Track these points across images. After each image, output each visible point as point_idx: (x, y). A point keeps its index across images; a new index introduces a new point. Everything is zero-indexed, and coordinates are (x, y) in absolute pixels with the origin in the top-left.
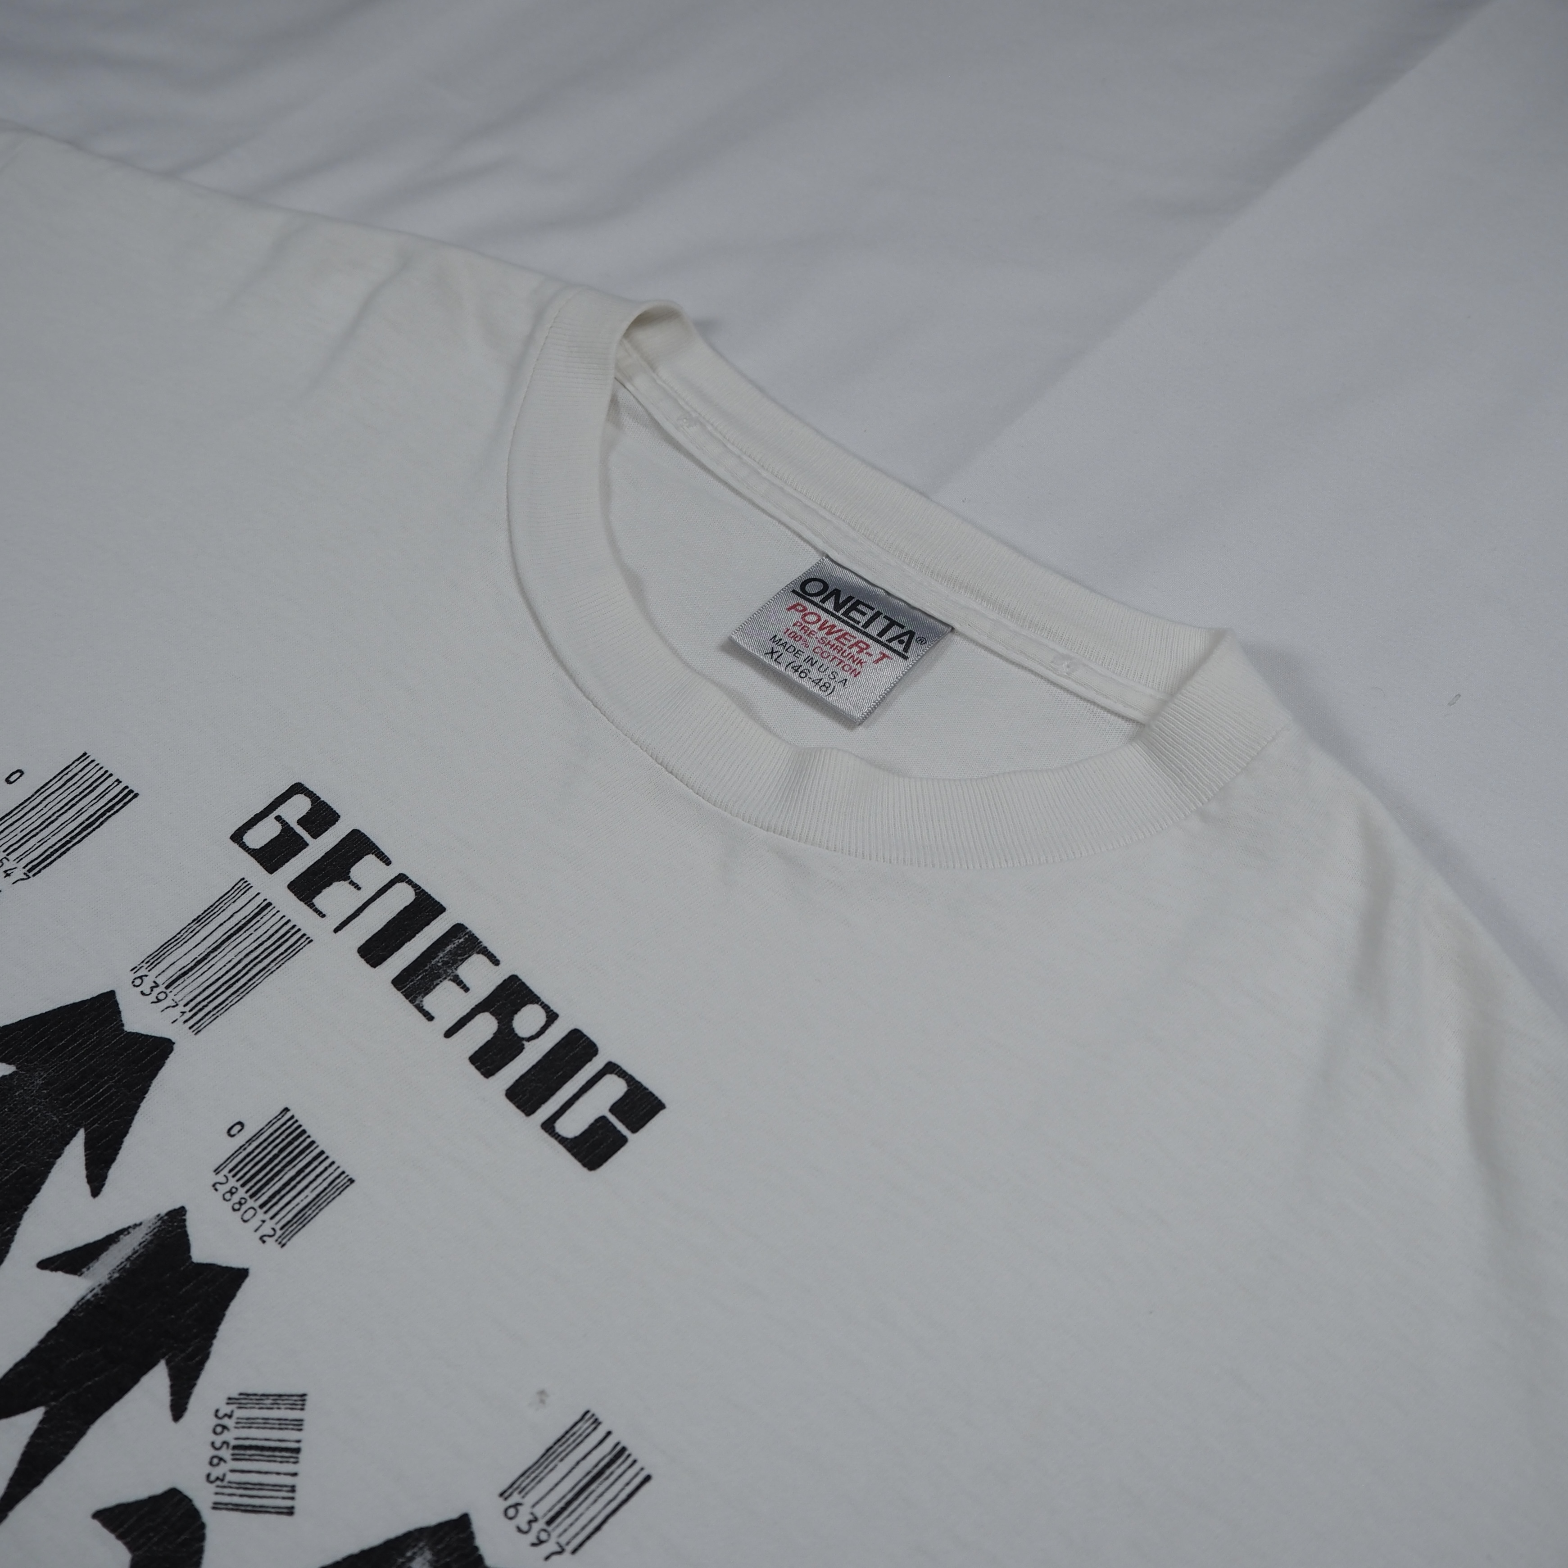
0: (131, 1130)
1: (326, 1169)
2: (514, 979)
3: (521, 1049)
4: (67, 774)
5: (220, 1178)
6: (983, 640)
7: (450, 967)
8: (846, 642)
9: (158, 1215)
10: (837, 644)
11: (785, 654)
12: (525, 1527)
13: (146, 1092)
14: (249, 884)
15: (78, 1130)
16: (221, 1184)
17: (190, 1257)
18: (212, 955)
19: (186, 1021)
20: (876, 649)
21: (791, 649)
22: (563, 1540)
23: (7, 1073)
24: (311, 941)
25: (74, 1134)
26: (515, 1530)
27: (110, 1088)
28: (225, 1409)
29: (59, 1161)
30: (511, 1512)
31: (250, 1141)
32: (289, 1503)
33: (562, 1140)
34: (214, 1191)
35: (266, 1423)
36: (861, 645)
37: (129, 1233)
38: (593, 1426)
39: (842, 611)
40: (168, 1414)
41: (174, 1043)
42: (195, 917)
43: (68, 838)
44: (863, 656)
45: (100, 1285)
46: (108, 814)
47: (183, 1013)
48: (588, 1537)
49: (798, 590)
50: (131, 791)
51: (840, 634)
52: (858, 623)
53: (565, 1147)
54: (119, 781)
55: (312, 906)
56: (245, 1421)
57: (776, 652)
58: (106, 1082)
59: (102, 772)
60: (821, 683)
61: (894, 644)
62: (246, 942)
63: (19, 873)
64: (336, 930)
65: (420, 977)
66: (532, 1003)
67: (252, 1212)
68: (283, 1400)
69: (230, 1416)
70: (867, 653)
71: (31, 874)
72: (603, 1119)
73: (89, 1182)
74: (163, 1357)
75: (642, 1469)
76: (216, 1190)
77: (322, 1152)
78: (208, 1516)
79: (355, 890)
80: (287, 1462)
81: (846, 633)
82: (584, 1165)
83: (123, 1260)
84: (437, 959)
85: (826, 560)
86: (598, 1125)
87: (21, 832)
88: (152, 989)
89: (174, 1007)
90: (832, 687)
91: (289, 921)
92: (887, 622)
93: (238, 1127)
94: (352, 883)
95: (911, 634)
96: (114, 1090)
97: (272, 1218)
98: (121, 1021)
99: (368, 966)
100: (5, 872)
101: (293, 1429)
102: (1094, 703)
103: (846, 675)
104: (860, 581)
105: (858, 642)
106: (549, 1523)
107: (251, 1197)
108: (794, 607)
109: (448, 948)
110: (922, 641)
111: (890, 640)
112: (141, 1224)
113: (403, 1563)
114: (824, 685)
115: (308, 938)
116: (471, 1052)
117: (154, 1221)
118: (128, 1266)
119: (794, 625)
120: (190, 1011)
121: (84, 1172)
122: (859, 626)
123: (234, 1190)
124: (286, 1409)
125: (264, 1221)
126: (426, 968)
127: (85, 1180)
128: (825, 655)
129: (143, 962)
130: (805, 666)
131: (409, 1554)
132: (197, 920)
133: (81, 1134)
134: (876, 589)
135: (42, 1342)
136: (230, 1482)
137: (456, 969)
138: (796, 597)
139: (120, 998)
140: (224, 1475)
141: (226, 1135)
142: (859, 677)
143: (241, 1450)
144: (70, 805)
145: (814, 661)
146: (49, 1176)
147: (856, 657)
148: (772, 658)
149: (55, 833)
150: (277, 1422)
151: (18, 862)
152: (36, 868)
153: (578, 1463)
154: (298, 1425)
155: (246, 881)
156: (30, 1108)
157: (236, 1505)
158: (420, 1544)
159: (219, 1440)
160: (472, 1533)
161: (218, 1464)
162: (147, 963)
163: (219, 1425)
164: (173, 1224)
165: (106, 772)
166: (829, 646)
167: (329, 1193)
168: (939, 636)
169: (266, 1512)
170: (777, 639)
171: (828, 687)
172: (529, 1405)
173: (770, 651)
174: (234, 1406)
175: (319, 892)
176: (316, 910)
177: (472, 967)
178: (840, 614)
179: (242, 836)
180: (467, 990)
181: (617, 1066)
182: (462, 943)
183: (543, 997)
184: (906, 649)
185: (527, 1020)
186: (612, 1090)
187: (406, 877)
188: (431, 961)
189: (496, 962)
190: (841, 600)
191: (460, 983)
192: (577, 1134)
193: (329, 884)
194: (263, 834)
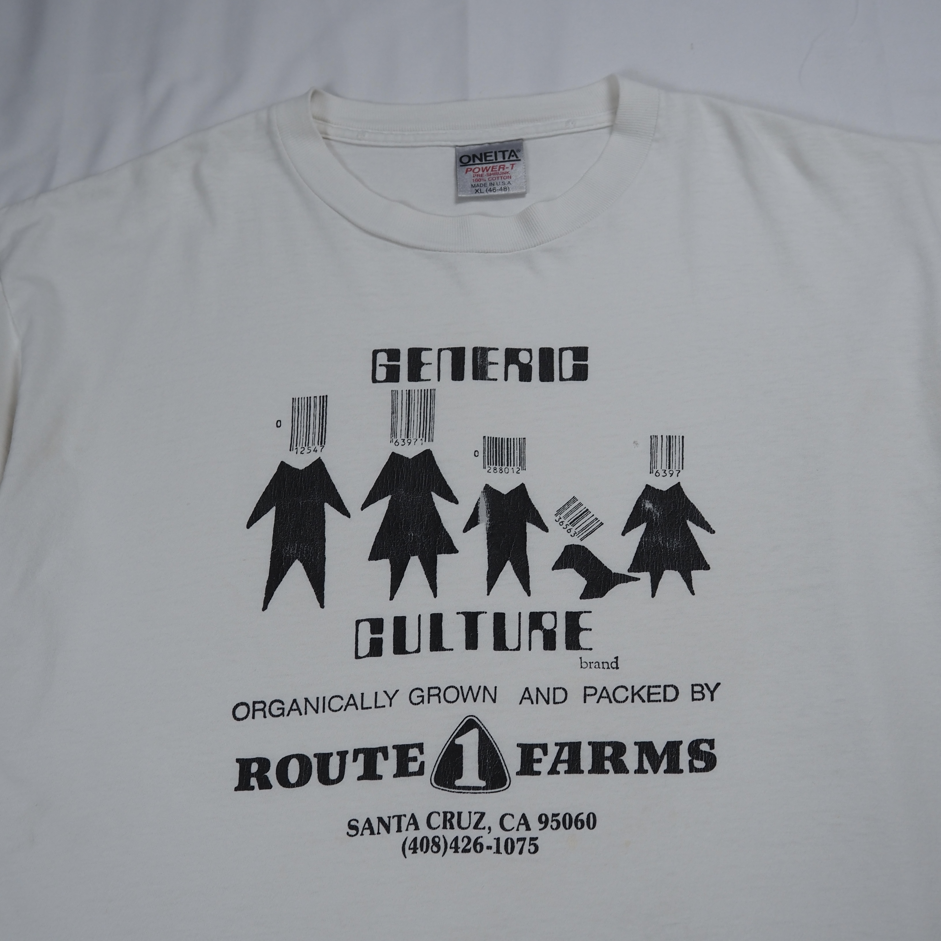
0: (446, 480)
1: (514, 442)
2: (507, 350)
3: (531, 366)
4: (295, 409)
5: (487, 469)
6: (536, 135)
7: (485, 361)
8: (496, 170)
9: (482, 492)
10: (494, 172)
11: (482, 188)
12: (665, 474)
13: (438, 467)
14: (396, 390)
15: (431, 493)
16: (489, 470)
17: (503, 494)
18: (410, 418)
19: (425, 441)
20: (507, 164)
21: (482, 185)
22: (677, 469)
23: (390, 499)
24: (435, 390)
25: (431, 495)
26: (663, 477)
27: (426, 476)
28: (558, 517)
29: (436, 505)
30: (657, 474)
31: (484, 453)
32: (599, 522)
33: (569, 379)
35: (572, 512)
36: (502, 167)
37: (479, 503)
38: (656, 438)
39: (483, 160)
40: (544, 533)
41: (429, 449)
42: (391, 413)
43: (321, 426)
44: (506, 170)
45: (487, 521)
46: (325, 408)
48: (683, 462)
49: (462, 164)
50: (323, 397)
51: (491, 169)
52: (492, 160)
53: (572, 380)
54: (316, 397)
55: (423, 380)
56: (565, 516)
57: (478, 190)
58: (422, 476)
59: (306, 399)
60: (503, 189)
61: (511, 158)
62: (416, 407)
63: (319, 448)
64: (439, 380)
65: (480, 371)
66: (520, 352)
67: (506, 469)
68: (570, 503)
69: (561, 518)
70: (506, 168)
71: (323, 445)
72: (574, 365)
74: (526, 522)
75: (679, 436)
76: (490, 472)
77: (508, 439)
78: (581, 543)
79: (430, 365)
80: (588, 515)
81: (493, 167)
82: (583, 380)
83: (486, 510)
84: (479, 363)
85: (457, 147)
86: (575, 367)
87: (303, 436)
88: (403, 441)
89: (416, 441)
90: (507, 188)
91: (421, 390)
92: (501, 153)
93: (476, 453)
94: (427, 364)
95: (512, 151)
97: (514, 466)
98: (406, 457)
99: (461, 381)
100: (314, 451)
101: (580, 507)
102: (588, 130)
103: (508, 180)
104: (476, 146)
105: (500, 166)
106: (669, 468)
107: (502, 466)
108: (467, 171)
109: (479, 357)
110: (519, 151)
111: (509, 158)
112: (480, 498)
113: (643, 508)
114: (504, 189)
115: (433, 389)
116: (518, 379)
117: (483, 494)
118: (489, 510)
119: (474, 177)
120: (423, 437)
121: (447, 501)
122: (494, 161)
123: (495, 468)
124: (573, 504)
125: (513, 468)
126: (479, 367)
127: (450, 502)
128: (494, 179)
129: (391, 437)
130: (492, 187)
131: (643, 505)
132: (393, 413)
133: (433, 494)
134: (485, 145)
135: (488, 547)
136: (578, 532)
137: (487, 360)
138: (463, 167)
139: (397, 452)
140: (575, 532)
141: (476, 457)
142: (512, 178)
143: (573, 523)
144: (309, 416)
145: (493, 183)
146: (438, 510)
147: (504, 172)
148: (479, 193)
149: (315, 428)
150: (574, 509)
151: (314, 445)
152: (322, 442)
153: (662, 449)
154: (580, 504)
155: (394, 391)
156: (409, 501)
157: (586, 535)
158: (643, 501)
159: (564, 526)
160: (653, 487)
161: (571, 531)
162: (393, 436)
163: (560, 523)
164: (488, 490)
165: (307, 398)
166: (492, 175)
167: (522, 446)
168: (521, 145)
169: (596, 529)
170: (473, 186)
171: (506, 189)
172: (635, 447)
173: (476, 191)
174: (559, 515)
175: (420, 375)
176: (426, 380)
177: (492, 356)
178: (484, 162)
179: (376, 379)
180: (497, 364)
181: (563, 348)
182: (481, 352)
183: (522, 348)
184: (517, 157)
185: (524, 357)
186: (568, 356)
187: (442, 349)
188: (478, 365)
189: (497, 349)
190: (479, 157)
191: (493, 363)
192: (572, 374)
193: (420, 370)
194: (382, 373)
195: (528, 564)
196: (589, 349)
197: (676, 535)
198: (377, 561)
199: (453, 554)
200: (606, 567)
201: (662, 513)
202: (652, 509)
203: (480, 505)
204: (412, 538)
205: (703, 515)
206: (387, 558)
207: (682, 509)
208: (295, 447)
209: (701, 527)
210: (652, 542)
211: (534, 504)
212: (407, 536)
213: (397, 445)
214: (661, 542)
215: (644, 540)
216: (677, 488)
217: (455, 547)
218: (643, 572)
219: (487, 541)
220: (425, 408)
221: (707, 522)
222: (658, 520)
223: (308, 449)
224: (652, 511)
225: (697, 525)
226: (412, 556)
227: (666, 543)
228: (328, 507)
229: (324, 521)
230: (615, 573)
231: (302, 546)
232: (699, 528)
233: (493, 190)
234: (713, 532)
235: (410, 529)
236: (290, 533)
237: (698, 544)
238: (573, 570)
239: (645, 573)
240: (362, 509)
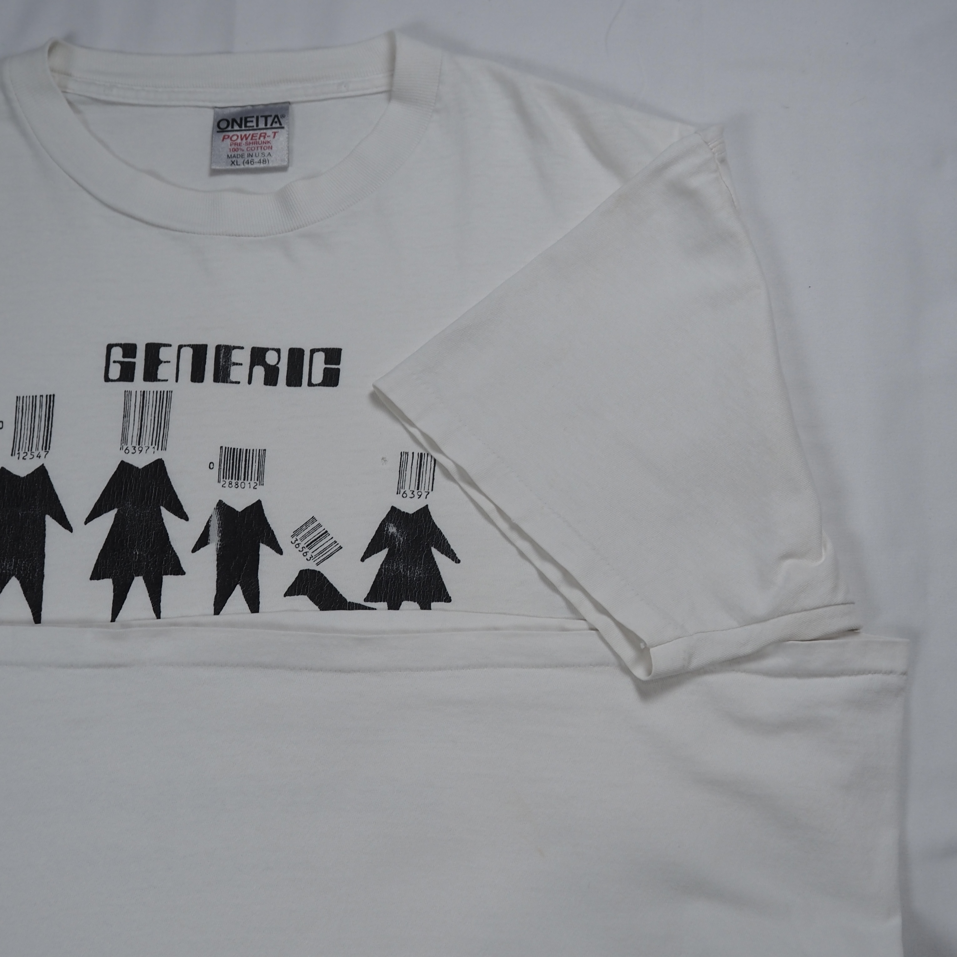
0: (177, 494)
1: (253, 453)
3: (278, 369)
4: (19, 409)
5: (222, 483)
6: (305, 99)
7: (228, 362)
8: (256, 138)
9: (215, 509)
10: (253, 141)
11: (239, 160)
12: (413, 496)
13: (169, 479)
14: (129, 391)
15: (160, 508)
16: (224, 484)
17: (238, 512)
18: (143, 423)
19: (158, 449)
20: (270, 132)
21: (239, 156)
22: (426, 490)
23: (116, 513)
24: (172, 392)
25: (160, 510)
26: (410, 498)
28: (293, 540)
29: (164, 521)
30: (405, 495)
31: (220, 465)
32: (338, 546)
33: (319, 385)
34: (224, 488)
35: (309, 533)
37: (211, 521)
38: (407, 454)
39: (243, 126)
40: (278, 555)
41: (162, 459)
43: (46, 429)
44: (267, 139)
45: (218, 541)
46: (51, 409)
47: (154, 448)
48: (433, 483)
49: (218, 130)
50: (50, 396)
51: (250, 137)
52: (253, 126)
53: (322, 386)
54: (42, 396)
55: (159, 380)
56: (302, 538)
57: (234, 161)
58: (152, 488)
59: (31, 398)
60: (262, 161)
61: (274, 125)
62: (150, 410)
63: (43, 453)
64: (177, 381)
65: (221, 373)
66: (267, 351)
67: (243, 484)
68: (308, 523)
69: (297, 540)
70: (268, 136)
71: (47, 450)
72: (325, 369)
73: (181, 518)
74: (259, 543)
76: (225, 487)
77: (247, 450)
78: (317, 568)
79: (169, 364)
80: (327, 537)
81: (253, 135)
82: (333, 386)
83: (218, 529)
84: (221, 363)
85: (217, 109)
86: (326, 371)
87: (26, 440)
88: (134, 449)
89: (148, 448)
90: (267, 160)
91: (157, 392)
93: (212, 464)
94: (165, 362)
95: (276, 116)
96: (157, 488)
97: (251, 480)
98: (135, 467)
99: (200, 383)
100: (37, 456)
101: (319, 528)
102: (364, 95)
103: (267, 151)
104: (237, 109)
105: (261, 134)
106: (418, 489)
107: (238, 480)
108: (224, 139)
109: (221, 356)
110: (283, 116)
111: (272, 125)
112: (212, 515)
113: (386, 532)
114: (263, 161)
115: (170, 391)
117: (215, 511)
118: (221, 529)
119: (231, 145)
120: (155, 445)
121: (177, 518)
122: (255, 127)
123: (230, 483)
124: (311, 524)
125: (250, 483)
126: (221, 368)
127: (179, 519)
128: (253, 149)
129: (121, 444)
131: (386, 529)
132: (124, 416)
133: (162, 508)
134: (246, 107)
135: (217, 570)
136: (315, 556)
137: (231, 360)
138: (221, 133)
139: (126, 460)
140: (311, 555)
141: (210, 470)
142: (273, 148)
143: (309, 546)
144: (33, 417)
145: (251, 154)
146: (166, 527)
147: (265, 141)
148: (235, 165)
149: (39, 431)
150: (312, 530)
151: (38, 450)
152: (47, 447)
153: (411, 468)
154: (319, 525)
155: (127, 391)
156: (136, 515)
157: (323, 559)
158: (387, 524)
159: (300, 548)
160: (398, 510)
161: (307, 554)
162: (123, 443)
163: (296, 545)
164: (222, 507)
165: (33, 397)
166: (251, 144)
167: (261, 459)
168: (287, 109)
169: (334, 554)
170: (229, 156)
171: (265, 161)
172: (383, 464)
173: (231, 163)
174: (295, 537)
175: (157, 374)
176: (163, 381)
177: (236, 356)
178: (243, 128)
179: (108, 378)
180: (241, 364)
181: (315, 349)
182: (224, 351)
183: (270, 347)
184: (280, 124)
185: (271, 358)
186: (320, 358)
187: (182, 345)
188: (220, 365)
189: (242, 348)
190: (239, 122)
191: (237, 364)
192: (322, 379)
193: (157, 369)
194: (115, 371)
195: (259, 589)
196: (342, 351)
197: (419, 563)
198: (99, 581)
199: (180, 576)
200: (341, 595)
201: (405, 538)
202: (396, 534)
203: (211, 523)
204: (137, 557)
205: (449, 542)
206: (109, 578)
207: (427, 535)
208: (17, 452)
209: (446, 555)
210: (392, 569)
211: (269, 523)
212: (132, 554)
213: (127, 453)
214: (402, 570)
215: (384, 567)
216: (425, 511)
217: (182, 568)
218: (381, 601)
219: (216, 562)
220: (160, 412)
221: (452, 550)
222: (401, 545)
223: (31, 454)
224: (395, 536)
225: (442, 553)
226: (136, 576)
227: (407, 571)
228: (48, 518)
229: (44, 536)
230: (350, 602)
231: (19, 561)
232: (444, 556)
233: (251, 162)
234: (458, 561)
235: (135, 546)
236: (7, 547)
237: (442, 574)
238: (306, 597)
239: (382, 603)
240: (86, 523)
